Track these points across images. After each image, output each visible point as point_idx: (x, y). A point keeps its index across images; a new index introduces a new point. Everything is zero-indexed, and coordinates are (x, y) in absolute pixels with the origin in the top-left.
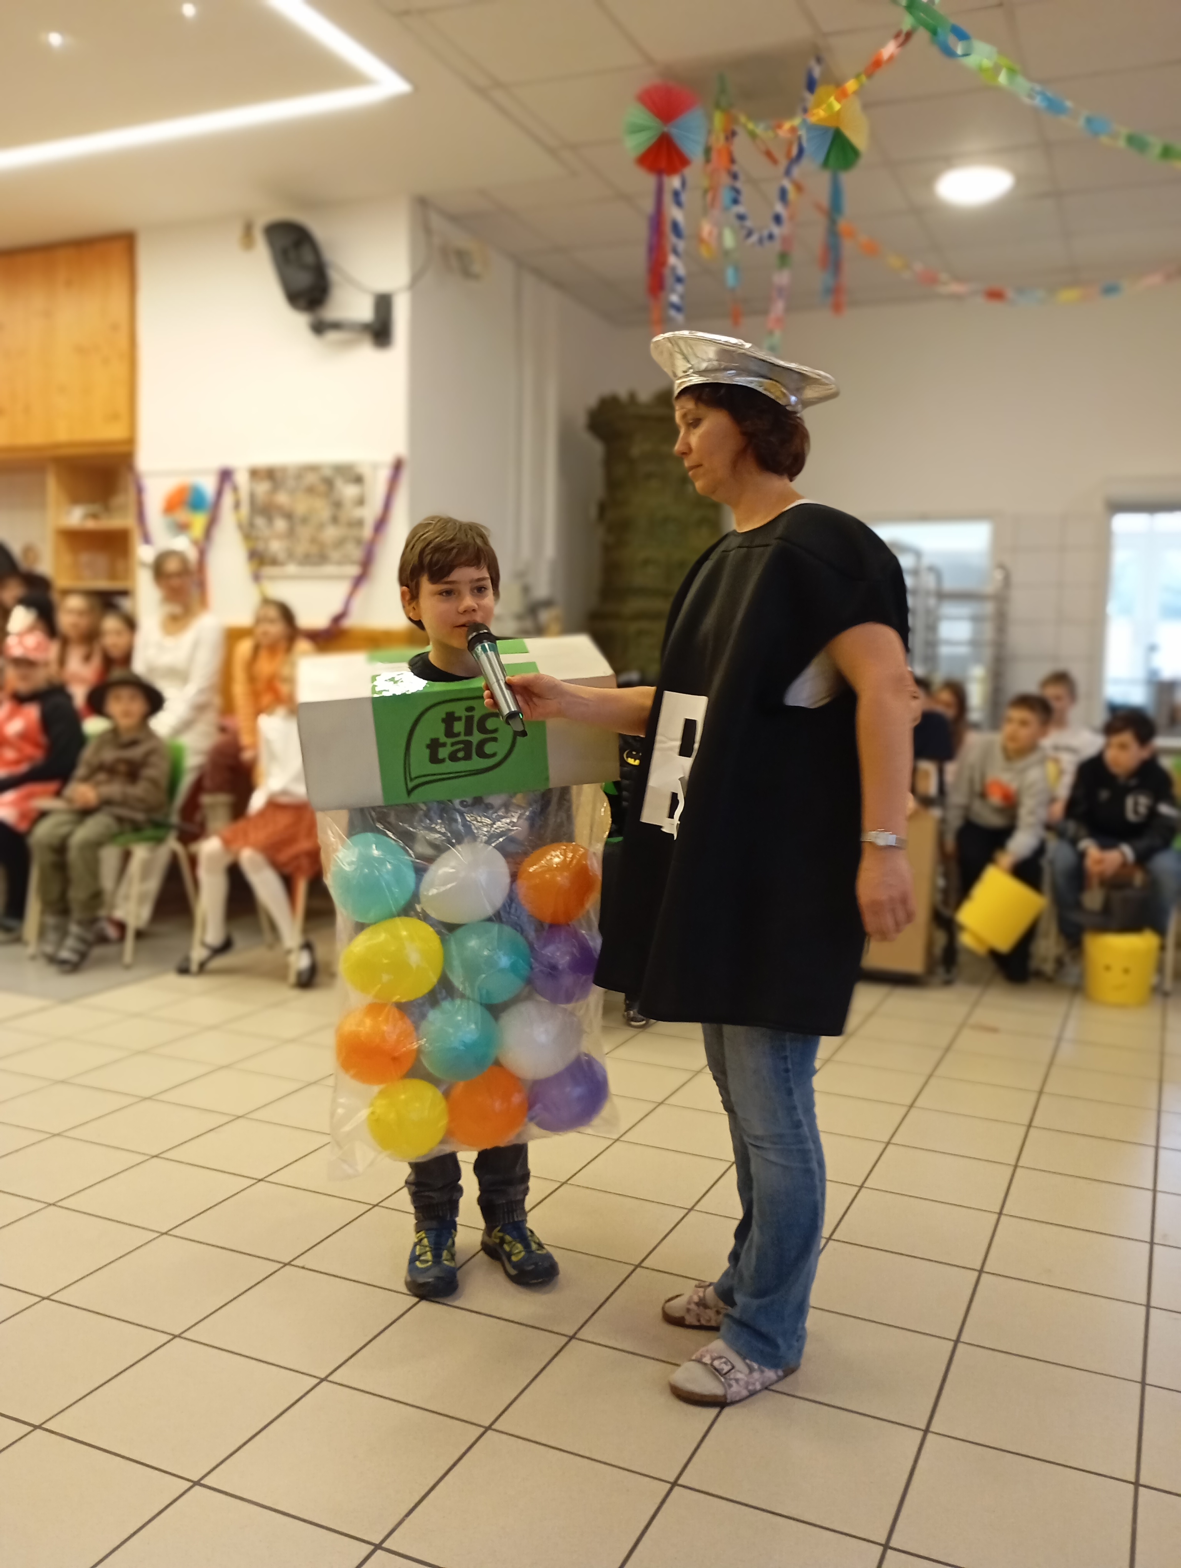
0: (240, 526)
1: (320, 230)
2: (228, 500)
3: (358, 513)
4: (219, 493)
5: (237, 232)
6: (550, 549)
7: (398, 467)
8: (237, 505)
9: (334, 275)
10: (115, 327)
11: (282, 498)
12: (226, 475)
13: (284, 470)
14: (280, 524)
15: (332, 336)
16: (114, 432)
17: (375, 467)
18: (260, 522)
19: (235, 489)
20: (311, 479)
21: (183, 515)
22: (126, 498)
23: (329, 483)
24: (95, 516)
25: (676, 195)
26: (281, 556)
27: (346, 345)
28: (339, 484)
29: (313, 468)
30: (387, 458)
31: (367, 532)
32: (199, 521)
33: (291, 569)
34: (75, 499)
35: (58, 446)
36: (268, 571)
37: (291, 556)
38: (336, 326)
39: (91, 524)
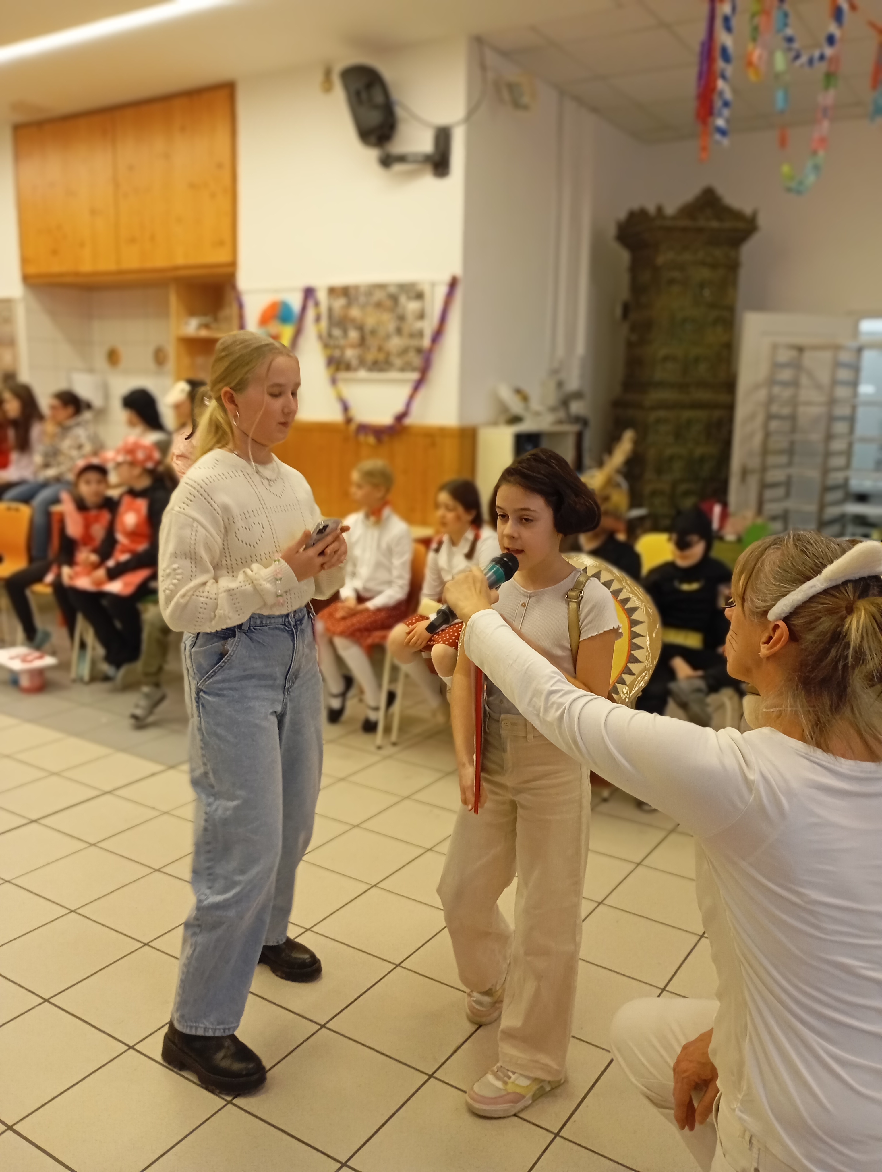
0: (320, 337)
1: (387, 73)
2: (311, 314)
3: (418, 325)
4: (304, 308)
5: (319, 77)
6: (581, 348)
7: (453, 284)
8: (318, 319)
9: (400, 112)
10: (220, 166)
11: (355, 312)
12: (309, 293)
13: (357, 288)
14: (353, 335)
15: (398, 168)
16: (221, 257)
17: (433, 285)
18: (337, 332)
19: (317, 304)
20: (379, 295)
21: (275, 327)
22: (231, 311)
23: (394, 299)
24: (206, 326)
25: (727, 20)
26: (354, 362)
27: (412, 175)
28: (403, 299)
29: (382, 287)
30: (445, 278)
31: (426, 342)
32: (288, 332)
33: (362, 374)
34: (191, 312)
35: (176, 268)
36: (342, 375)
37: (362, 363)
38: (402, 159)
39: (204, 333)
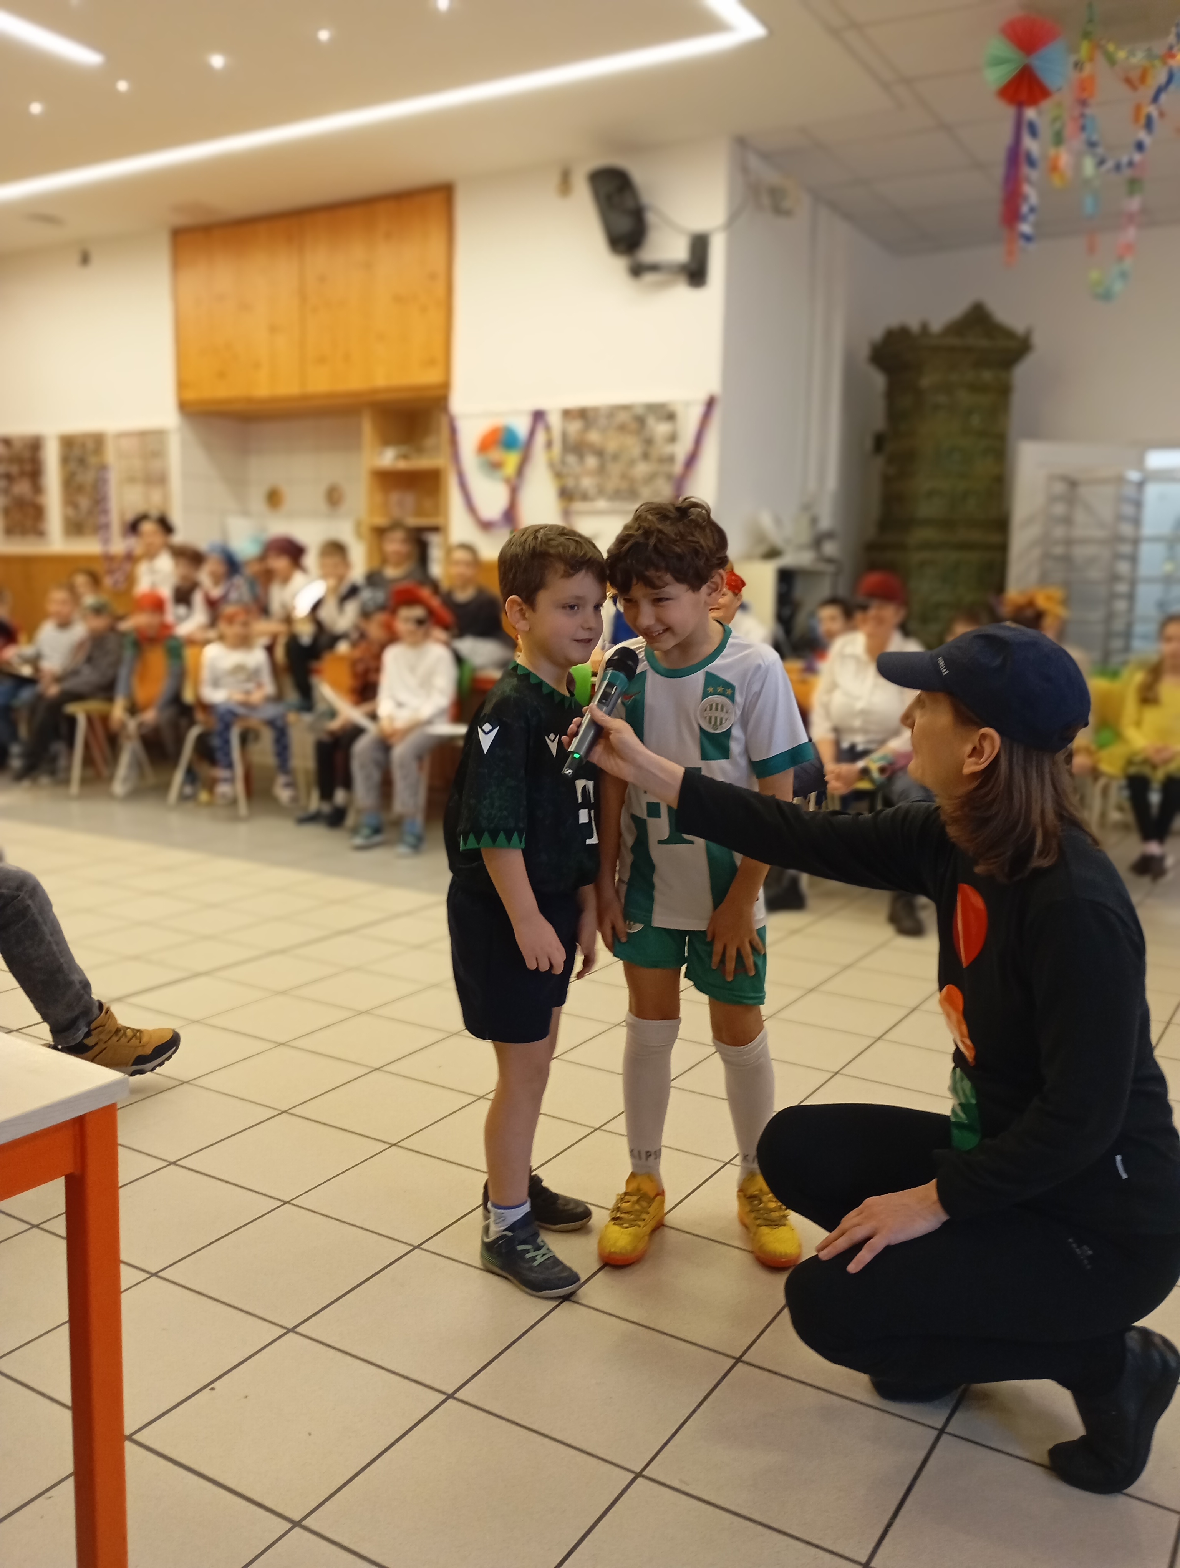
0: (551, 465)
1: (639, 175)
2: (540, 438)
3: (668, 449)
4: (532, 433)
5: (554, 180)
6: (832, 482)
7: (710, 404)
8: (549, 444)
9: (651, 218)
10: (433, 277)
11: (594, 437)
12: (538, 416)
13: (596, 410)
14: (591, 462)
15: (649, 278)
16: (431, 377)
17: (687, 404)
18: (572, 459)
19: (548, 429)
20: (623, 417)
21: (496, 454)
22: (440, 439)
23: (641, 421)
24: (405, 457)
25: (1033, 127)
26: (592, 491)
27: (661, 286)
28: (651, 421)
29: (626, 408)
30: (702, 396)
31: (678, 468)
32: (512, 460)
33: (602, 504)
34: (386, 441)
35: (375, 391)
36: (578, 506)
37: (601, 492)
38: (654, 268)
39: (402, 465)
